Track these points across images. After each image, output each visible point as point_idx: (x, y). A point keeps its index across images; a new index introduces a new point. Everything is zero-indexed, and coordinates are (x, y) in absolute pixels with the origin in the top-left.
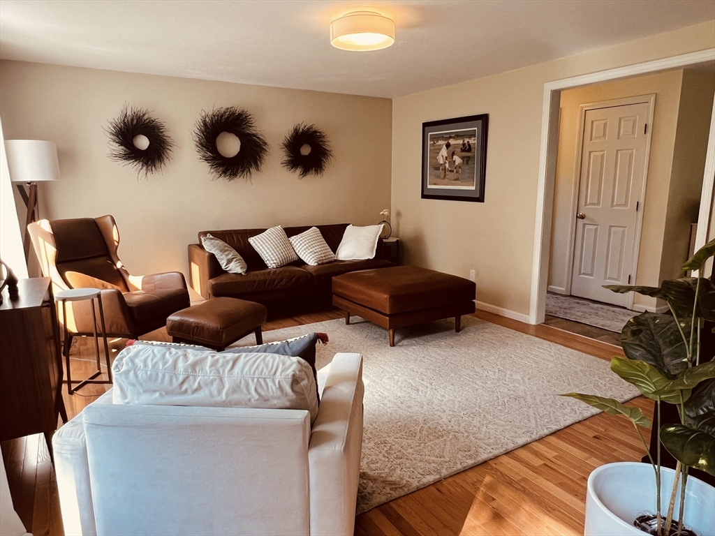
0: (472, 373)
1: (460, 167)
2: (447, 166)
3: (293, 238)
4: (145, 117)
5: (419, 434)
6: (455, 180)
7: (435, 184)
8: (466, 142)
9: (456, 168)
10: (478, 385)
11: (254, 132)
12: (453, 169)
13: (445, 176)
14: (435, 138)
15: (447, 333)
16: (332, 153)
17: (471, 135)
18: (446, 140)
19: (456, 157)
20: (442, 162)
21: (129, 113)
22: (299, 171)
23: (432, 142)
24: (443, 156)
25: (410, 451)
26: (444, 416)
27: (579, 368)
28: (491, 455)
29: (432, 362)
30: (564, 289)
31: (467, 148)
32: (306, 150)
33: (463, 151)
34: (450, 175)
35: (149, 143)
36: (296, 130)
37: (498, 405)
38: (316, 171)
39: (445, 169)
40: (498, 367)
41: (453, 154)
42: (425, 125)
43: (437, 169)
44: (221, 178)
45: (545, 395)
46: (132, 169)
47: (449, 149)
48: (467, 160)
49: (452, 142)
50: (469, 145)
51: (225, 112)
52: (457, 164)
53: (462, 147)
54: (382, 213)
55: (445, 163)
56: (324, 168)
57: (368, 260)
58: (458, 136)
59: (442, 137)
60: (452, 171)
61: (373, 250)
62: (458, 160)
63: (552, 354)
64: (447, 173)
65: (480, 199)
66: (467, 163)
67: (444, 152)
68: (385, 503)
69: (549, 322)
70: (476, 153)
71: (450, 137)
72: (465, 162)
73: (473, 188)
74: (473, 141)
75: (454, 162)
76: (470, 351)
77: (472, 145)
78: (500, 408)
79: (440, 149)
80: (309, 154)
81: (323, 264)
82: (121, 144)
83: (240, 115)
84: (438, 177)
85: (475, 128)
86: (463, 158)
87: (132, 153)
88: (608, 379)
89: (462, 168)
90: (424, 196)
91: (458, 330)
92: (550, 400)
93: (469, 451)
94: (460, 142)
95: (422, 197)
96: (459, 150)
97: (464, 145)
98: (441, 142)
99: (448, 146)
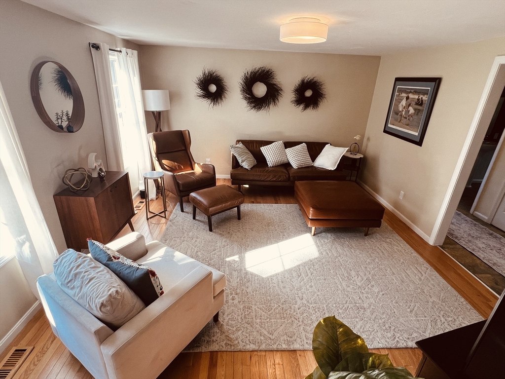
0: (346, 275)
1: (412, 117)
2: (404, 113)
3: (287, 149)
4: (214, 74)
5: (273, 310)
6: (408, 125)
7: (393, 125)
8: (420, 98)
9: (409, 116)
10: (342, 286)
11: (275, 83)
12: (407, 116)
13: (400, 120)
14: (401, 91)
15: (358, 234)
16: (326, 96)
17: (425, 93)
18: (407, 94)
19: (410, 108)
20: (401, 110)
21: (207, 72)
22: (302, 106)
23: (398, 94)
24: (402, 105)
25: (258, 321)
26: (299, 302)
27: (434, 299)
28: (301, 348)
29: (327, 256)
30: (486, 218)
31: (420, 103)
32: (308, 93)
33: (417, 104)
34: (404, 121)
35: (216, 89)
36: (303, 81)
37: (341, 309)
38: (313, 107)
39: (401, 115)
40: (370, 276)
41: (410, 105)
42: (397, 79)
43: (397, 114)
44: (252, 111)
45: (384, 313)
46: (206, 103)
47: (408, 100)
48: (417, 111)
49: (411, 96)
50: (422, 101)
51: (259, 70)
52: (410, 113)
53: (417, 101)
54: (355, 137)
55: (403, 111)
56: (319, 106)
57: (331, 170)
58: (416, 92)
59: (405, 91)
60: (406, 118)
61: (336, 165)
62: (411, 110)
63: (422, 278)
64: (402, 118)
65: (419, 143)
66: (417, 114)
67: (404, 103)
68: (216, 351)
69: (446, 246)
70: (425, 108)
71: (410, 92)
72: (416, 113)
73: (416, 134)
74: (425, 98)
75: (409, 111)
76: (361, 255)
77: (424, 101)
78: (340, 311)
79: (402, 100)
80: (311, 96)
81: (302, 168)
82: (202, 89)
83: (268, 72)
84: (396, 120)
85: (429, 88)
86: (415, 110)
87: (208, 95)
88: (450, 319)
89: (413, 117)
90: (385, 131)
91: (366, 235)
92: (383, 320)
93: (291, 337)
94: (416, 97)
95: (384, 132)
96: (413, 103)
97: (418, 99)
98: (404, 95)
99: (408, 98)
